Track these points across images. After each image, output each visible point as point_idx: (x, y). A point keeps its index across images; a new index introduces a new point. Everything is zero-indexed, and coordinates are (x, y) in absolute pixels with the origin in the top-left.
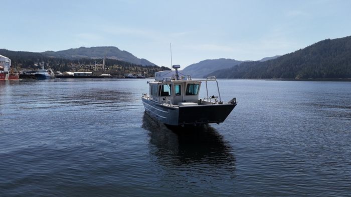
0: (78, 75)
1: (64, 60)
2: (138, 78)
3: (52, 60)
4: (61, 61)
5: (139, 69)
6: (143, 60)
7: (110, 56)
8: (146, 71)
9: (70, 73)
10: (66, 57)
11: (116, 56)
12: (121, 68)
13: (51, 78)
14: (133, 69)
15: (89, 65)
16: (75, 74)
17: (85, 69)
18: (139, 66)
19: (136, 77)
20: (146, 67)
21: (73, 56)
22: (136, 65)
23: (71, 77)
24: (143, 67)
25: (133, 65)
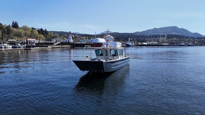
0: (149, 44)
1: (144, 36)
2: (188, 46)
3: (137, 36)
4: (142, 36)
5: (191, 40)
6: (196, 34)
7: (172, 32)
8: (197, 41)
9: (145, 43)
10: (145, 34)
11: (175, 32)
12: (178, 40)
13: (133, 46)
14: (186, 40)
15: (157, 39)
16: (147, 44)
17: (155, 41)
18: (191, 38)
19: (187, 45)
20: (197, 38)
21: (149, 34)
22: (189, 38)
23: (145, 45)
24: (195, 38)
25: (187, 38)
